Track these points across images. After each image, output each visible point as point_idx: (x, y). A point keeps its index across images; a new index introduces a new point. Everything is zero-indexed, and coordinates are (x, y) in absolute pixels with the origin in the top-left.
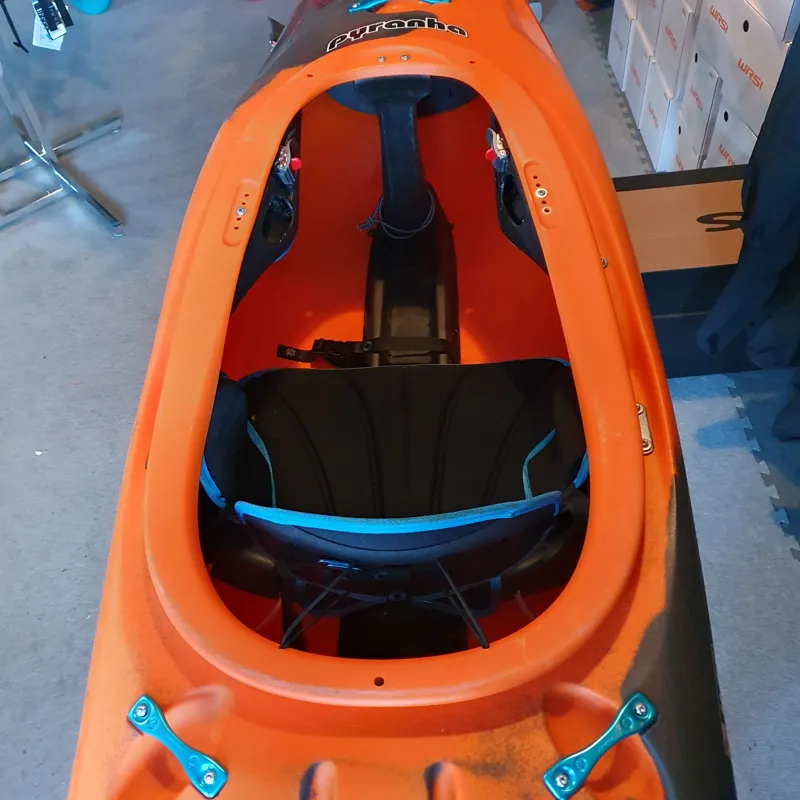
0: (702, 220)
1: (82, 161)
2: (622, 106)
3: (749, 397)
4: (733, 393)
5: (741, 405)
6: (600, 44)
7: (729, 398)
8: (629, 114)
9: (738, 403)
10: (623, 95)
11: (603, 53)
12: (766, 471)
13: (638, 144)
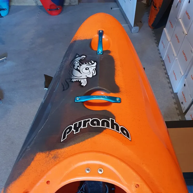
2: (163, 65)
8: (165, 69)
10: (163, 61)
11: (157, 45)
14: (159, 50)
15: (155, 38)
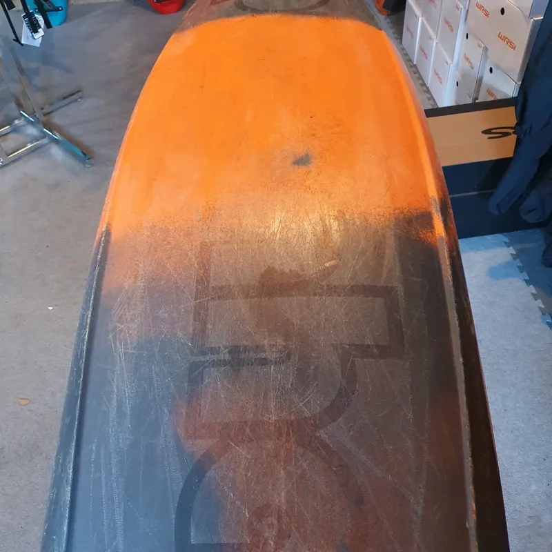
0: (485, 132)
1: (57, 119)
2: (415, 73)
3: (519, 246)
4: (508, 245)
5: (514, 252)
6: (396, 36)
7: (506, 249)
8: (420, 78)
9: (512, 250)
10: (415, 66)
12: (534, 291)
13: (429, 96)
14: (403, 49)
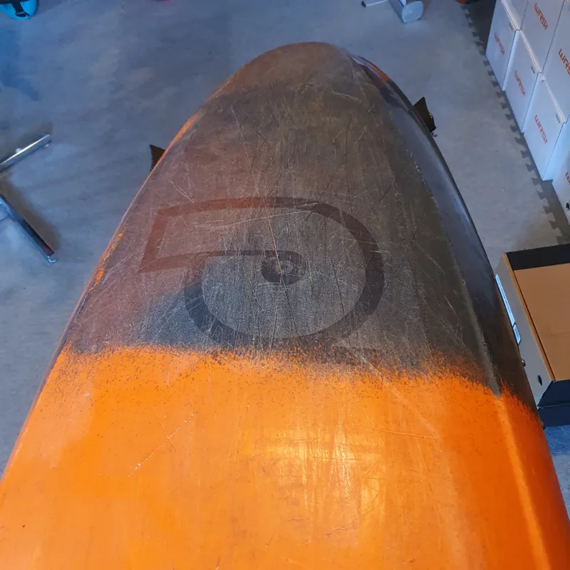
6: (477, 39)
8: (511, 116)
10: (503, 94)
11: (481, 48)
13: (523, 149)
14: (487, 63)
15: (473, 29)
